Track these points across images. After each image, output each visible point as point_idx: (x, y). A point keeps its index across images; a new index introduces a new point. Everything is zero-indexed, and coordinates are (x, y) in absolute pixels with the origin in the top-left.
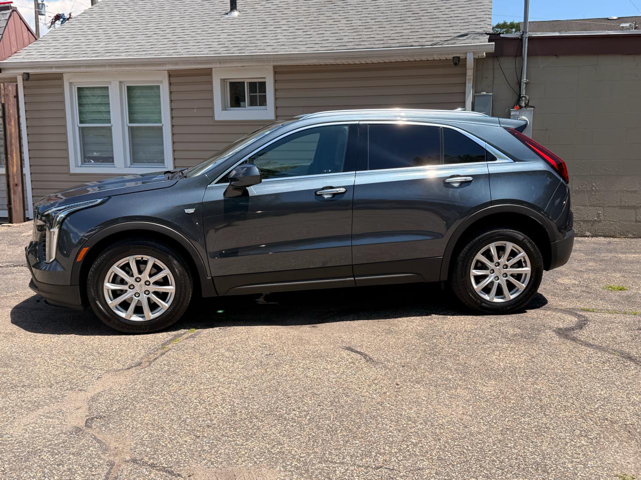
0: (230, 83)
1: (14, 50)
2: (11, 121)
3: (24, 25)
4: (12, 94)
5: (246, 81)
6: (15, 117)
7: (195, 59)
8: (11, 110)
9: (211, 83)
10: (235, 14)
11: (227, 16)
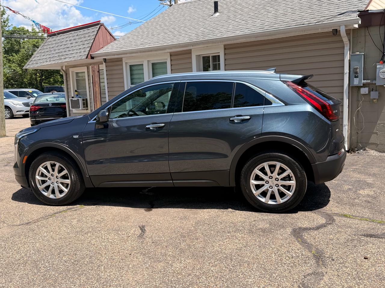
0: (203, 57)
1: (101, 46)
2: (96, 85)
3: (108, 32)
4: (97, 70)
5: (211, 55)
6: (98, 82)
7: (179, 45)
8: (96, 79)
9: (191, 58)
10: (217, 14)
11: (212, 17)
